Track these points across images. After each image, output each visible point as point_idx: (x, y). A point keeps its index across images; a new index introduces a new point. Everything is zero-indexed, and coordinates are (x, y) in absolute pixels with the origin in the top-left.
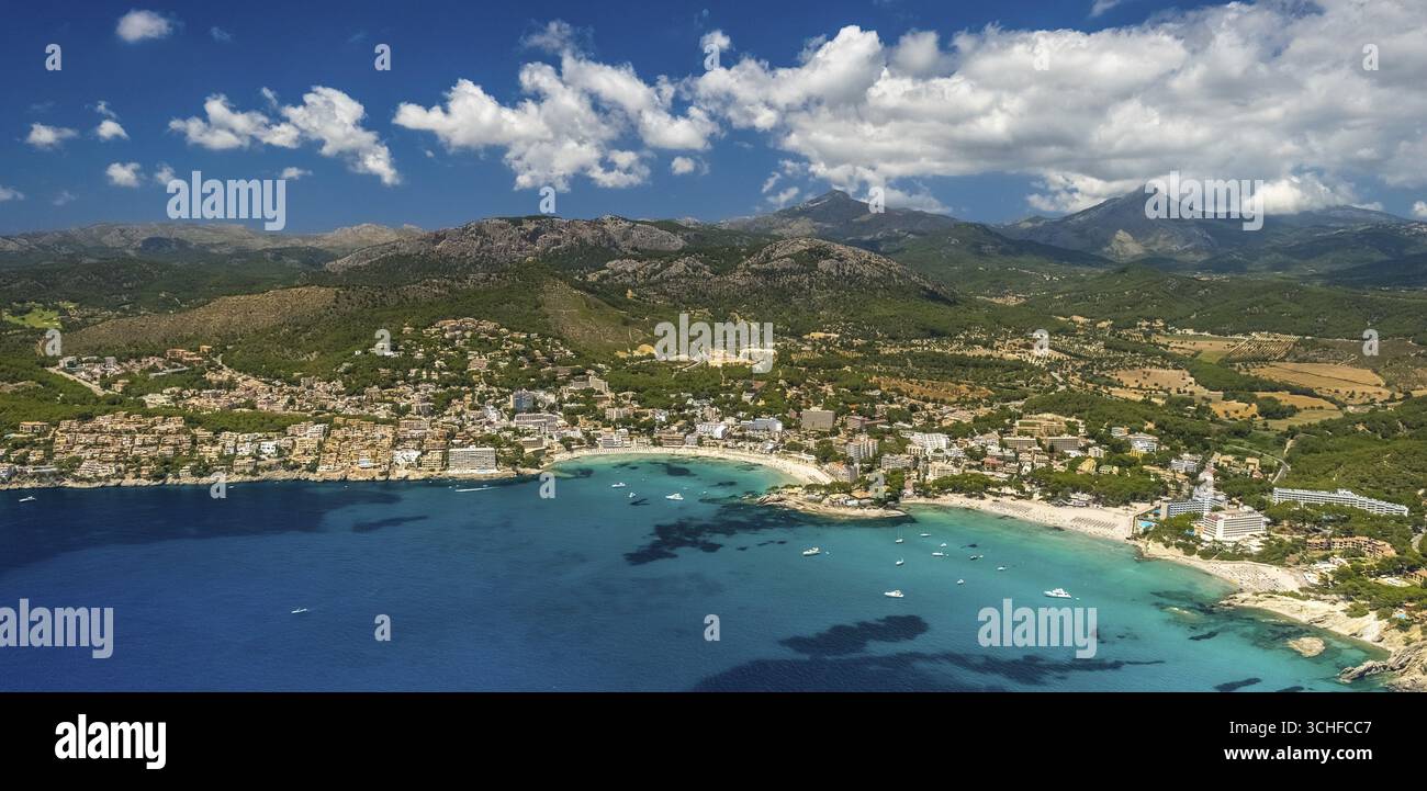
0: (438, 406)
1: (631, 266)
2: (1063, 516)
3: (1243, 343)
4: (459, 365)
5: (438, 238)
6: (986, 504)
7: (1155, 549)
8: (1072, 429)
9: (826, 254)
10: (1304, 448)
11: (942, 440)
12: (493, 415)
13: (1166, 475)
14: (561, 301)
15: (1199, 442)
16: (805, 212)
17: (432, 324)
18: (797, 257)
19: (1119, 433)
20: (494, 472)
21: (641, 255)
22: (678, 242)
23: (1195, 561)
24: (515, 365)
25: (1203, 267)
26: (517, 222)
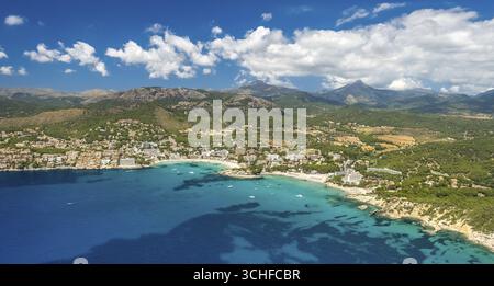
0: (117, 147)
1: (186, 103)
2: (307, 177)
3: (378, 129)
4: (125, 134)
5: (121, 94)
6: (287, 174)
7: (331, 184)
8: (317, 153)
9: (251, 100)
10: (383, 158)
11: (277, 156)
12: (136, 150)
13: (340, 165)
14: (161, 115)
15: (354, 157)
16: (249, 87)
17: (117, 121)
18: (241, 101)
19: (330, 154)
20: (134, 166)
21: (190, 100)
22: (204, 96)
23: (341, 188)
24: (145, 134)
25: (373, 107)
26: (149, 89)
